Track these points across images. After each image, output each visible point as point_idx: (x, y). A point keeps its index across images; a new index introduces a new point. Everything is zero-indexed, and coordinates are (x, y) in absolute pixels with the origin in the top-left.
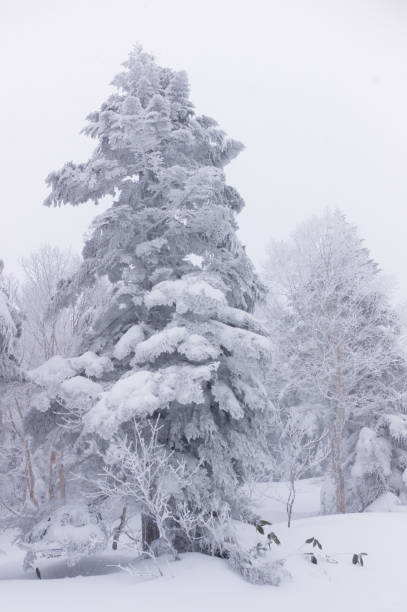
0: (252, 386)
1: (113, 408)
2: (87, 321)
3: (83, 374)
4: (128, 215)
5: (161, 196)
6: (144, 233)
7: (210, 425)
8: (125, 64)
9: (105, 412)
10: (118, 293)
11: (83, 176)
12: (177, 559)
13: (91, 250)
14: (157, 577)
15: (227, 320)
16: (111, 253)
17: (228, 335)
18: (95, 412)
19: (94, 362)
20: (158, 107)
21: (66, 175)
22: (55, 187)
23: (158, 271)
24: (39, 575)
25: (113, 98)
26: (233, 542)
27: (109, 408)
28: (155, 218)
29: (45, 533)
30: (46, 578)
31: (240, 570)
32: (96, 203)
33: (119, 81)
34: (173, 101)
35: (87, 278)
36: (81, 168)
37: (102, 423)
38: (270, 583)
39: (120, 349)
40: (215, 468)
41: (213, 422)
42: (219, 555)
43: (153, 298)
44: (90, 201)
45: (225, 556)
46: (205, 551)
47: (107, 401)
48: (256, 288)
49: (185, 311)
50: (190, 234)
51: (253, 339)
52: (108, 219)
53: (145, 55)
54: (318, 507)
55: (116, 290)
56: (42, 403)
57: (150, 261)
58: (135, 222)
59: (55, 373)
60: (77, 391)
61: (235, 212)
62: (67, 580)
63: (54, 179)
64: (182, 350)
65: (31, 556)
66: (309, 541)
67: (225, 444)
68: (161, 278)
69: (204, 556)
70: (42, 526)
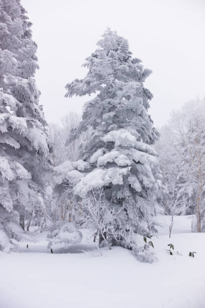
0: (147, 177)
1: (86, 184)
2: (81, 146)
3: (77, 169)
4: (99, 102)
5: (114, 94)
6: (107, 109)
7: (127, 193)
8: (102, 36)
9: (82, 186)
10: (94, 135)
11: (81, 85)
12: (110, 249)
13: (85, 116)
14: (99, 256)
15: (138, 148)
16: (93, 118)
17: (137, 155)
18: (78, 186)
19: (82, 164)
20: (112, 56)
21: (74, 84)
22: (69, 89)
23: (111, 126)
24: (52, 252)
25: (97, 51)
26: (134, 243)
27: (84, 185)
28: (111, 103)
29: (57, 234)
30: (55, 253)
31: (136, 255)
32: (90, 95)
33: (99, 43)
34: (122, 52)
35: (83, 128)
36: (82, 81)
37: (80, 191)
38: (149, 262)
39: (92, 159)
40: (128, 212)
41: (128, 192)
42: (128, 248)
43: (107, 138)
44: (87, 95)
45: (131, 249)
46: (123, 246)
47: (83, 181)
48: (154, 134)
49: (119, 144)
50: (127, 110)
51: (148, 157)
52: (91, 103)
53: (111, 31)
54: (190, 229)
55: (93, 133)
56: (59, 180)
57: (108, 121)
58: (103, 105)
59: (66, 168)
60: (73, 176)
61: (149, 100)
62: (64, 254)
63: (68, 86)
64: (116, 161)
65: (50, 244)
66: (169, 245)
67: (134, 202)
68: (112, 129)
69: (123, 248)
70: (56, 231)
